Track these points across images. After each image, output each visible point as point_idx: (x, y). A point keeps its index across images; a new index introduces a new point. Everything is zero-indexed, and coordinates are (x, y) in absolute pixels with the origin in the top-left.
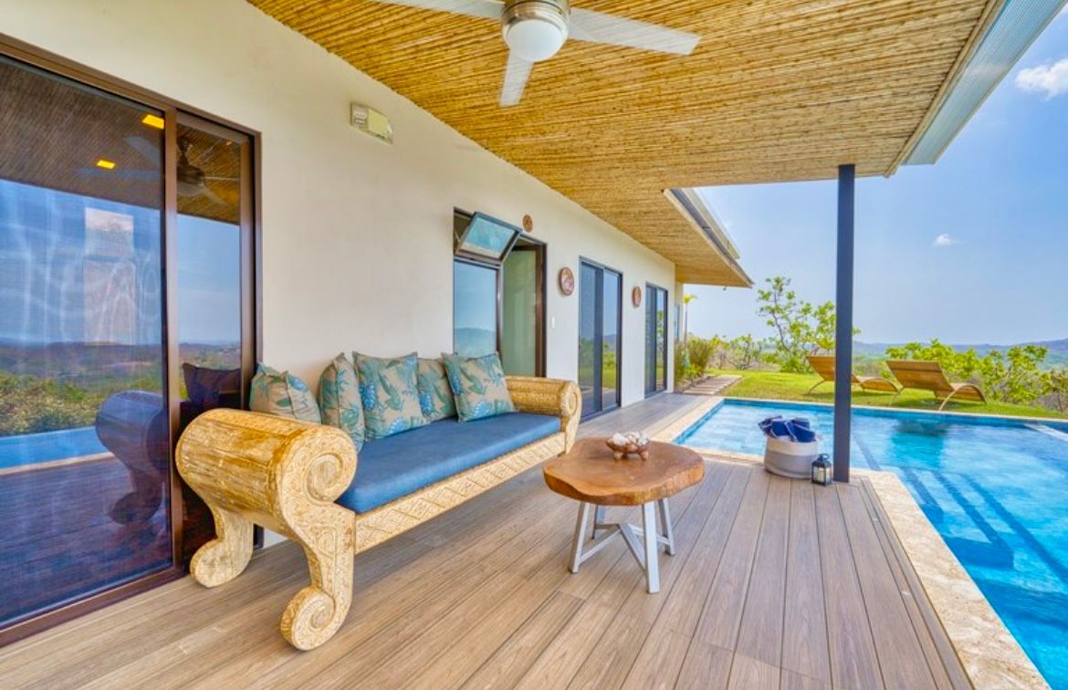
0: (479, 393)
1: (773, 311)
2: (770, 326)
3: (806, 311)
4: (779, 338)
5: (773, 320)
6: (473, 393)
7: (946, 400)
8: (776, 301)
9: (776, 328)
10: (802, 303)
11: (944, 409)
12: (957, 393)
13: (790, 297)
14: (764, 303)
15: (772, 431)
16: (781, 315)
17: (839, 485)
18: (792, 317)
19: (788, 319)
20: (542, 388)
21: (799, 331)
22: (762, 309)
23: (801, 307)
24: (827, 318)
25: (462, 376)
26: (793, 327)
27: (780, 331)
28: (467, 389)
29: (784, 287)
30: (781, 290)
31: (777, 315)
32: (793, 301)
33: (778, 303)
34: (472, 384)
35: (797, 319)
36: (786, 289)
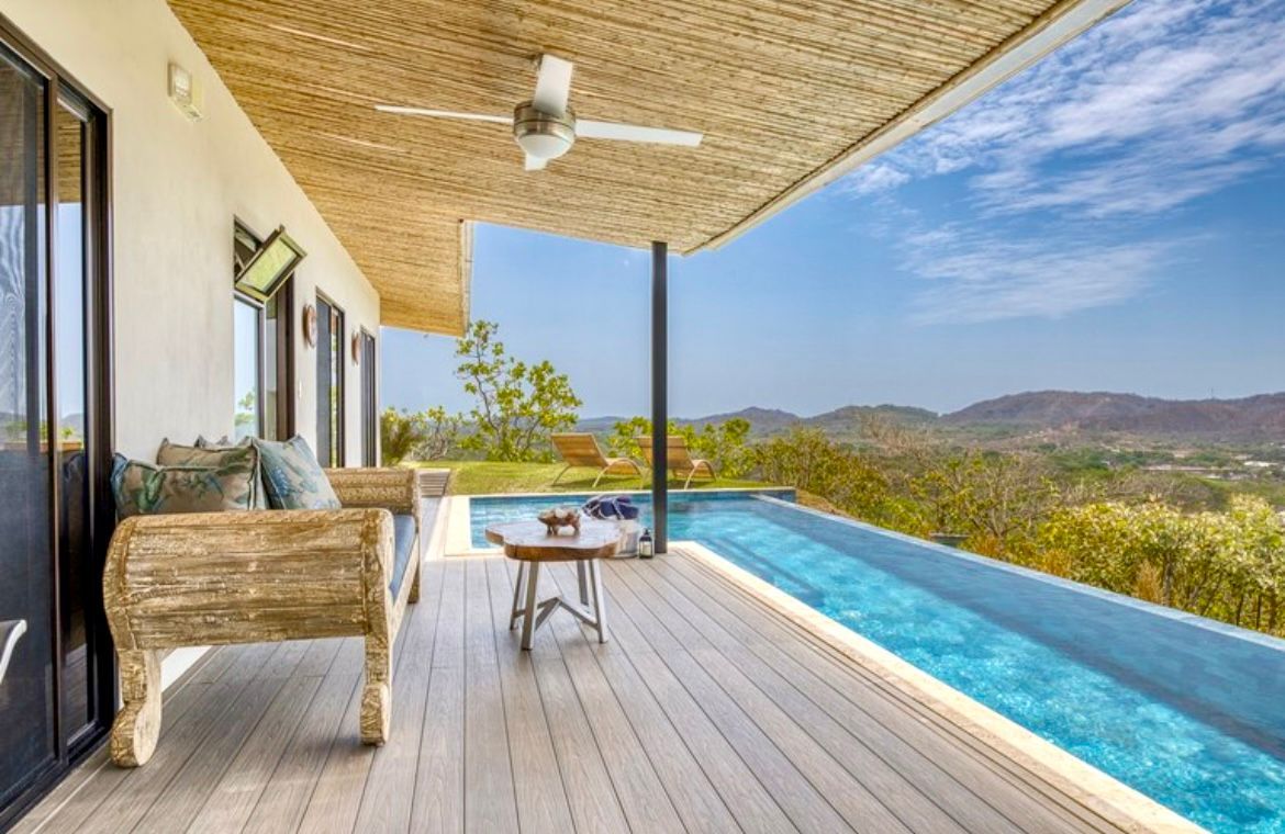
0: (313, 492)
1: (475, 372)
2: (470, 393)
3: (518, 373)
4: (483, 412)
5: (474, 383)
6: (306, 492)
7: (689, 479)
8: (479, 356)
9: (478, 396)
10: (512, 360)
11: (689, 487)
12: (697, 471)
13: (498, 352)
14: (465, 360)
15: (600, 512)
16: (486, 376)
17: (661, 556)
18: (501, 380)
19: (495, 384)
20: (380, 481)
21: (510, 402)
22: (461, 369)
23: (512, 366)
24: (545, 384)
25: (287, 469)
26: (503, 396)
27: (486, 399)
28: (299, 487)
29: (489, 336)
30: (485, 339)
31: (482, 377)
32: (501, 357)
33: (482, 358)
34: (301, 479)
35: (507, 384)
36: (493, 339)
